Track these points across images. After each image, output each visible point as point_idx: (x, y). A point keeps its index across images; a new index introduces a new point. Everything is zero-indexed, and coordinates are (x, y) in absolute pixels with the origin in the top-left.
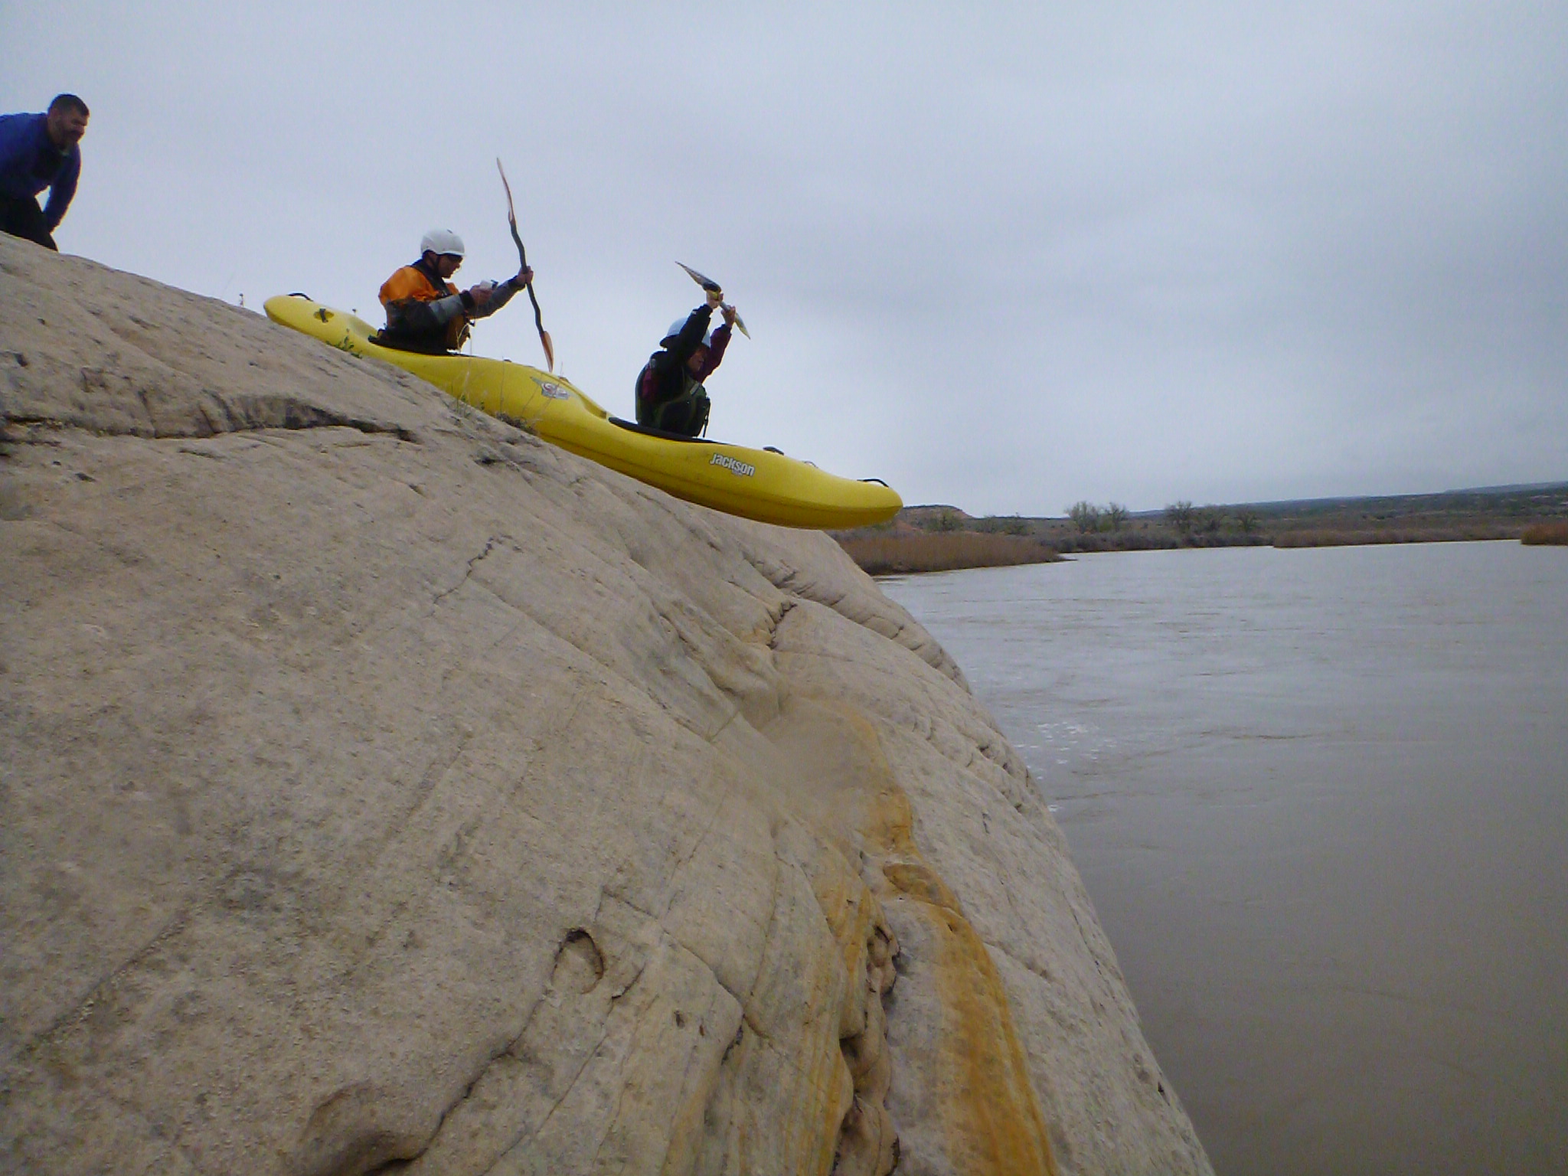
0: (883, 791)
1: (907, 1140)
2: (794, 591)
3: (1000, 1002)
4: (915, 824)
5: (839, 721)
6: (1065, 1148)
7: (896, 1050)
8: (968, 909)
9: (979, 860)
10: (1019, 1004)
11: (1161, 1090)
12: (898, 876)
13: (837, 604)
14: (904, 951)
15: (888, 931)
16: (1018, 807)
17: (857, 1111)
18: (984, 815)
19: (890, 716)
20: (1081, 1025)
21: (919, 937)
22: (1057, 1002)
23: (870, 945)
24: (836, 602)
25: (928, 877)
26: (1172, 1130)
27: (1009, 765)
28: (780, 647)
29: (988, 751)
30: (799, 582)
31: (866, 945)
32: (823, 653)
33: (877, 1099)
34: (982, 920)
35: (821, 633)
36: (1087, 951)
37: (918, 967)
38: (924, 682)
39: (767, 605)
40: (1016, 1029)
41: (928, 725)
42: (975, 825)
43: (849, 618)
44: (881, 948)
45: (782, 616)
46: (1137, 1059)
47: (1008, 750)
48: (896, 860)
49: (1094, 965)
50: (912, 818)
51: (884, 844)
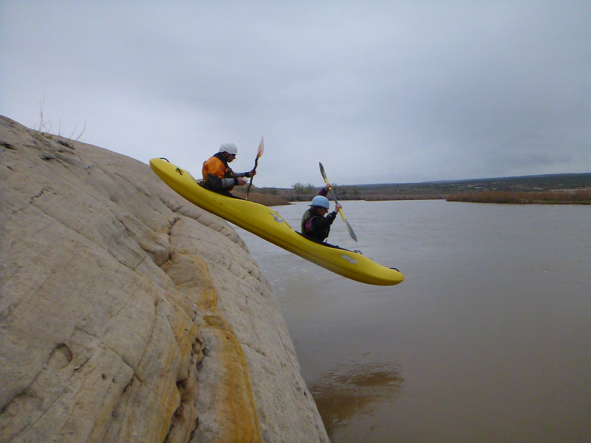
0: (207, 288)
1: (202, 418)
2: (181, 213)
3: (244, 365)
4: (218, 300)
5: (192, 262)
6: (264, 417)
7: (201, 385)
8: (235, 331)
9: (242, 313)
10: (252, 365)
11: (305, 394)
12: (209, 320)
13: (197, 219)
14: (207, 347)
15: (201, 340)
16: (262, 294)
17: (182, 408)
18: (246, 297)
19: (213, 261)
20: (275, 372)
21: (214, 342)
22: (267, 364)
23: (193, 346)
24: (198, 218)
25: (220, 320)
26: (308, 408)
27: (260, 278)
28: (173, 234)
29: (252, 273)
30: (182, 210)
31: (191, 346)
32: (190, 237)
33: (192, 404)
34: (241, 335)
35: (189, 229)
36: (282, 345)
37: (213, 353)
38: (229, 248)
39: (169, 219)
40: (249, 374)
41: (229, 263)
42: (242, 301)
43: (203, 224)
44: (198, 347)
45: (175, 223)
46: (297, 383)
47: (260, 273)
48: (209, 314)
49: (284, 350)
50: (217, 298)
51: (206, 308)
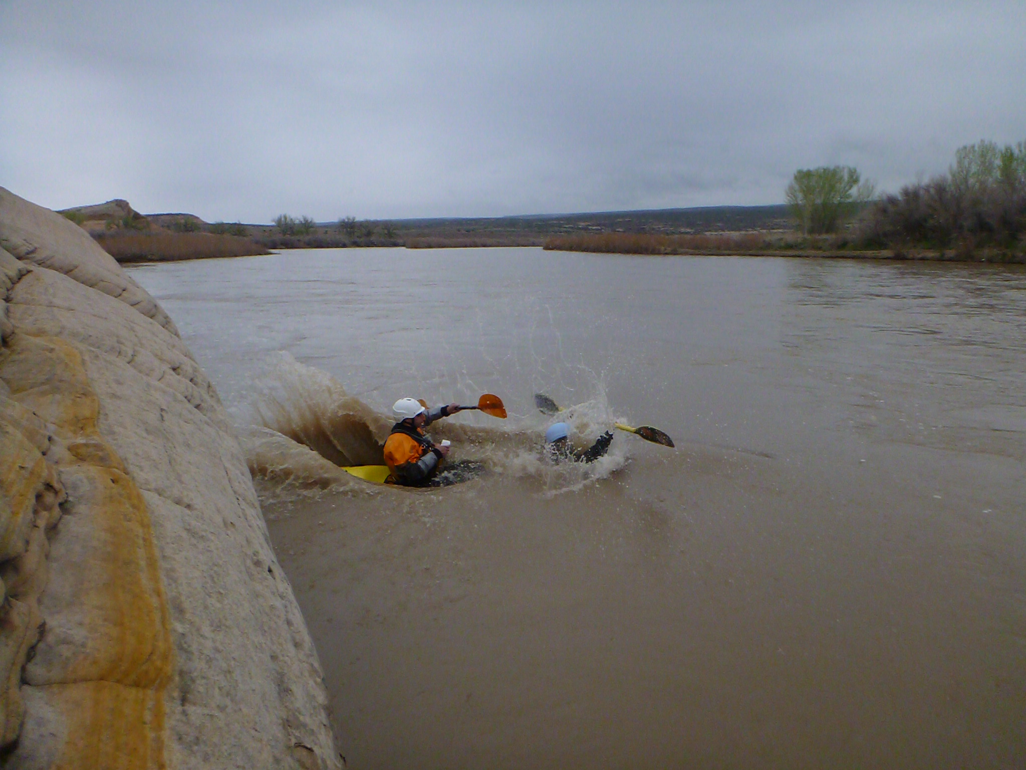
0: (79, 396)
1: (53, 622)
2: (35, 262)
3: (143, 525)
4: (101, 416)
5: (52, 350)
6: (181, 611)
7: (54, 565)
8: (131, 468)
9: (151, 438)
10: (162, 526)
11: (270, 571)
12: (79, 451)
13: (70, 273)
14: (71, 499)
15: (56, 485)
16: (197, 407)
17: (8, 607)
18: (162, 410)
19: (98, 347)
20: (210, 535)
21: (85, 488)
22: (194, 523)
23: (39, 497)
24: (71, 271)
25: (102, 450)
26: (273, 593)
27: (195, 379)
28: (15, 301)
29: (179, 370)
30: (38, 256)
31: (34, 497)
32: (51, 305)
33: (32, 600)
34: (143, 475)
35: (51, 291)
36: (232, 492)
37: (82, 508)
38: (132, 325)
39: (6, 271)
40: (155, 541)
41: (130, 353)
42: (152, 417)
43: (82, 283)
44: (49, 498)
45: (19, 279)
46: (256, 554)
47: (195, 370)
48: (80, 440)
49: (235, 500)
50: (99, 413)
51: (75, 432)
